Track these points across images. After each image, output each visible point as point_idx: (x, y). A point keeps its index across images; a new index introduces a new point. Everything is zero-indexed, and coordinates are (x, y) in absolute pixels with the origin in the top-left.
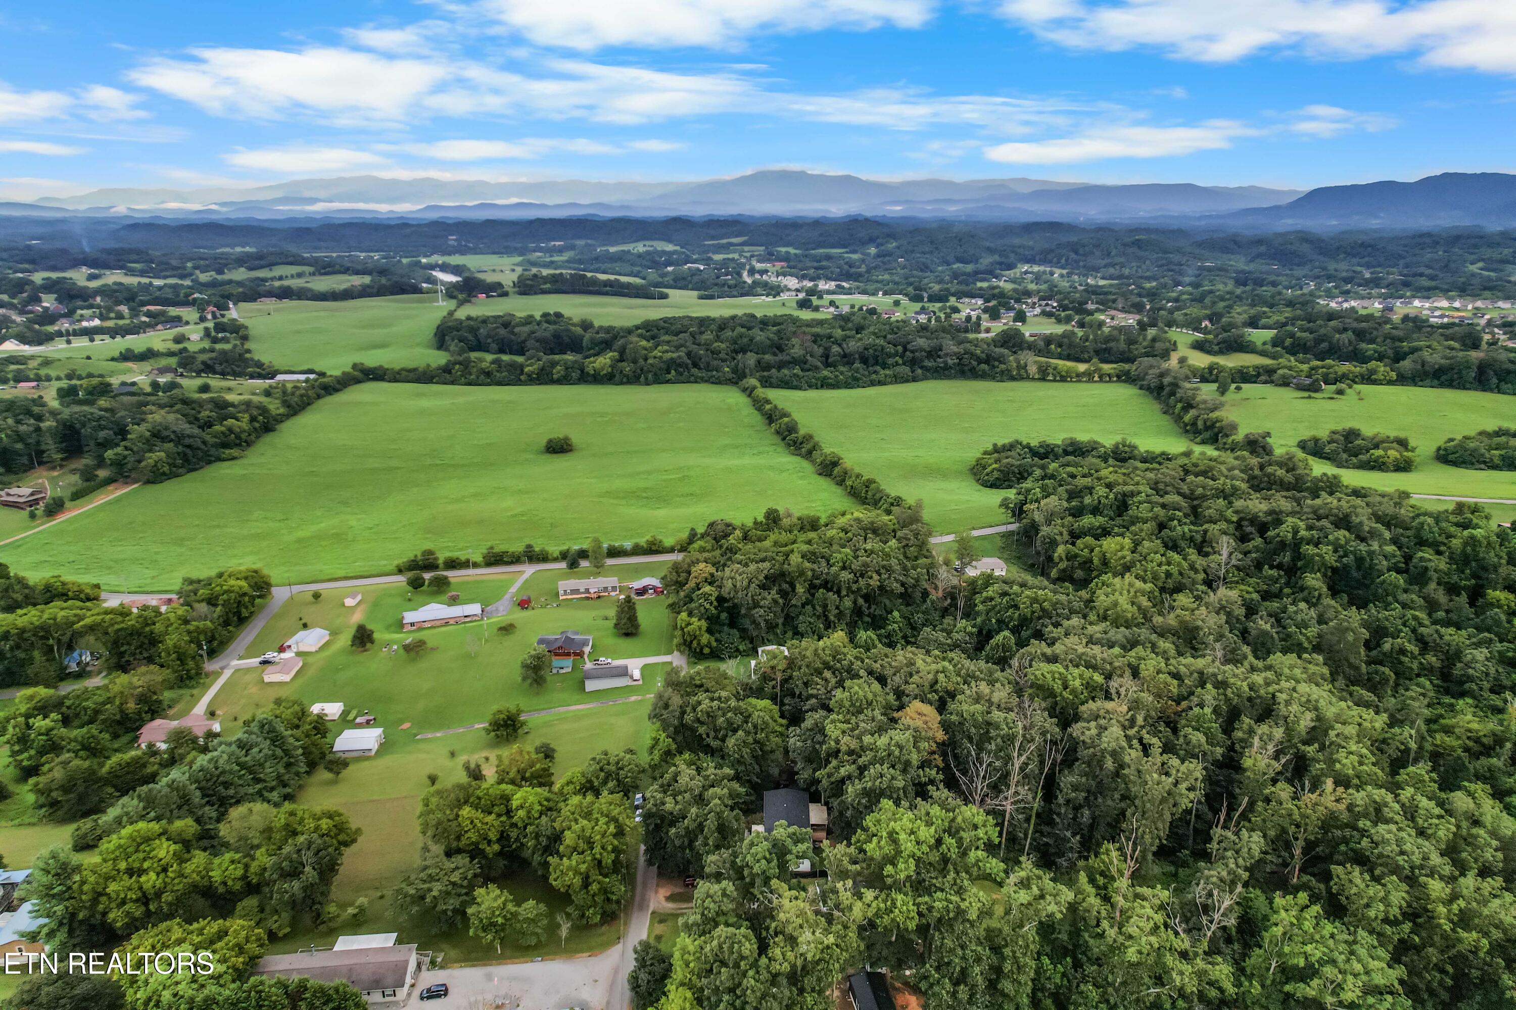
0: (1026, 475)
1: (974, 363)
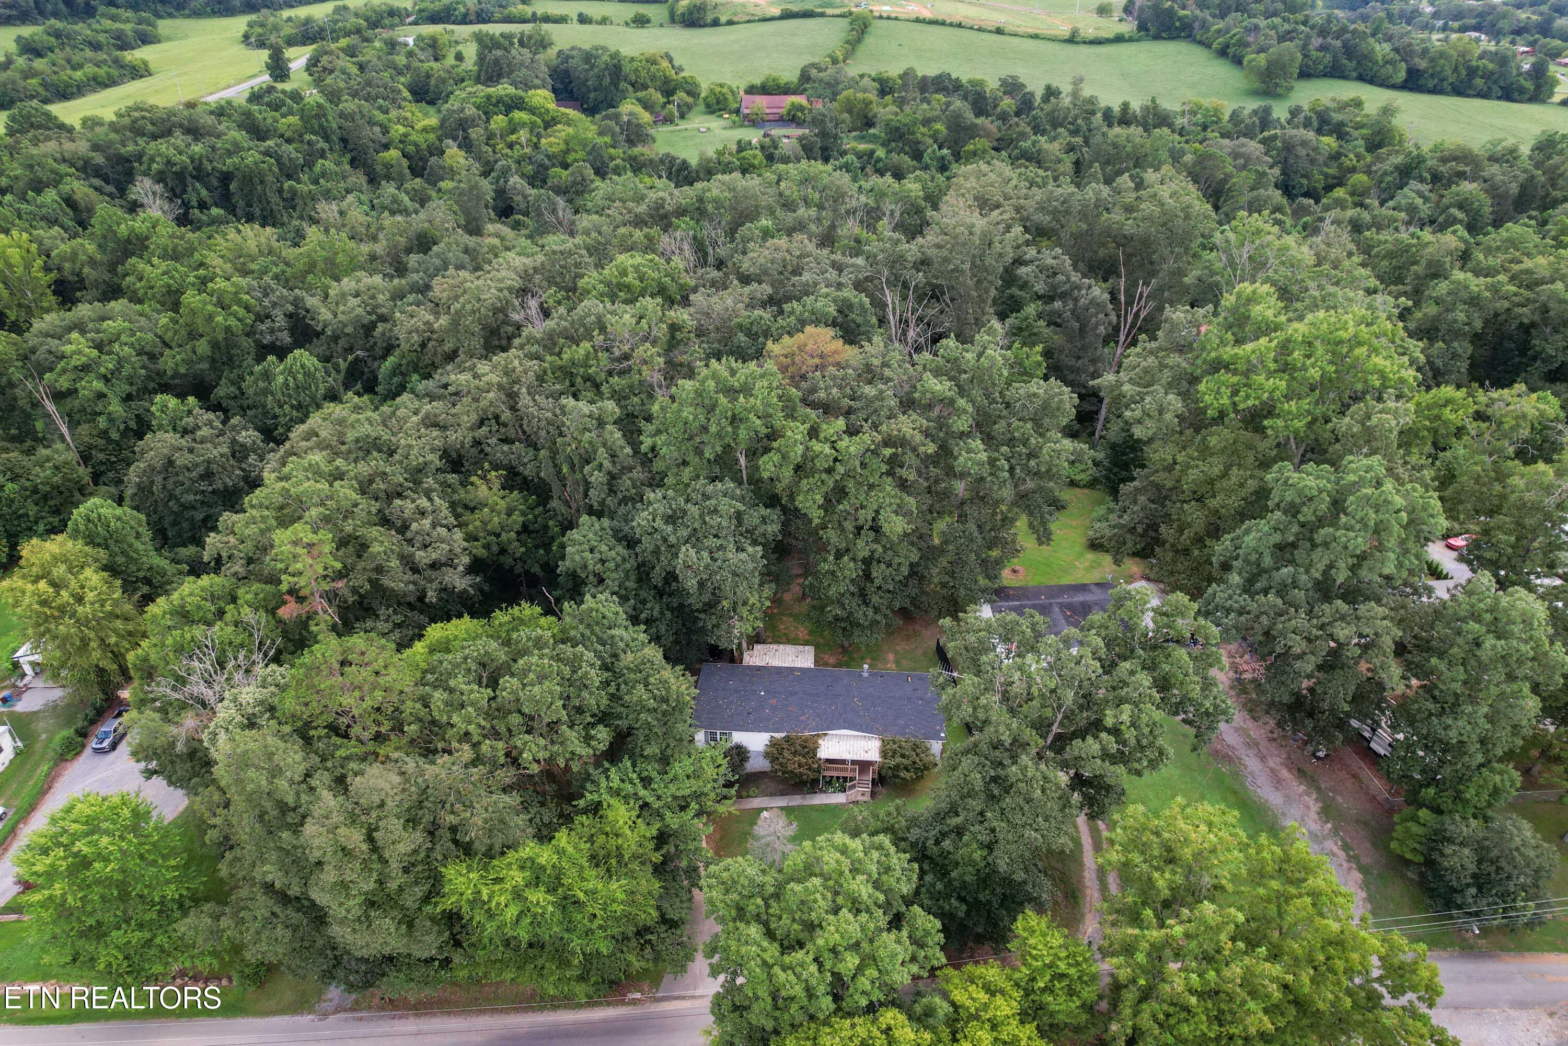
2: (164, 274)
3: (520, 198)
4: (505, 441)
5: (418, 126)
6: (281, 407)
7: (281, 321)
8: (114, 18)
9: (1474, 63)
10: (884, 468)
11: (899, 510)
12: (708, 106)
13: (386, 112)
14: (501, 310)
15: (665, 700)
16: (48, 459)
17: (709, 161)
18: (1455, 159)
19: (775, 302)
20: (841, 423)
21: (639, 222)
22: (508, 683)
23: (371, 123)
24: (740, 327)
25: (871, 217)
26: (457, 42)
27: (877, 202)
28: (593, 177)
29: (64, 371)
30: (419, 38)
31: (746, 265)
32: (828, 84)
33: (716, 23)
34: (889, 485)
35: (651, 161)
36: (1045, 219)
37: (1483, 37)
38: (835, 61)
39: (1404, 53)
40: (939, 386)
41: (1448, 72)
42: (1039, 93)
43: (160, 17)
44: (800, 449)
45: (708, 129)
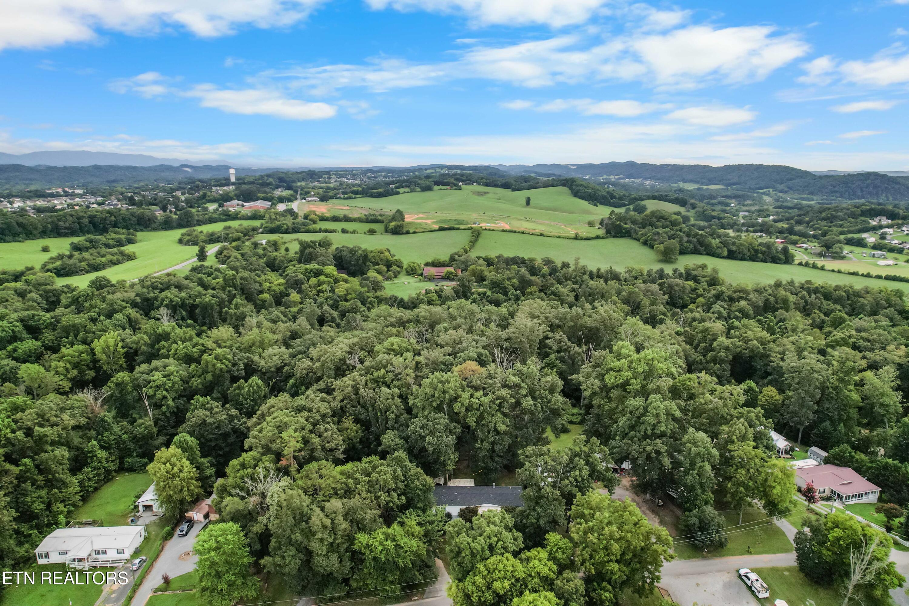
2: (184, 348)
3: (328, 315)
4: (353, 406)
5: (276, 283)
6: (246, 400)
7: (242, 366)
8: (116, 233)
9: (756, 248)
10: (497, 408)
11: (503, 423)
12: (407, 272)
13: (259, 276)
14: (343, 360)
15: (424, 485)
16: (143, 424)
17: (413, 298)
18: (739, 291)
19: (454, 354)
20: (481, 392)
21: (393, 325)
22: (375, 475)
23: (256, 282)
24: (442, 362)
25: (487, 322)
26: (285, 243)
27: (489, 316)
28: (361, 306)
29: (151, 387)
30: (268, 242)
31: (440, 341)
32: (463, 262)
33: (408, 233)
34: (499, 414)
35: (386, 298)
36: (557, 321)
37: (764, 235)
38: (466, 251)
39: (725, 244)
40: (516, 379)
41: (746, 251)
42: (559, 265)
43: (137, 231)
44: (467, 401)
45: (409, 283)
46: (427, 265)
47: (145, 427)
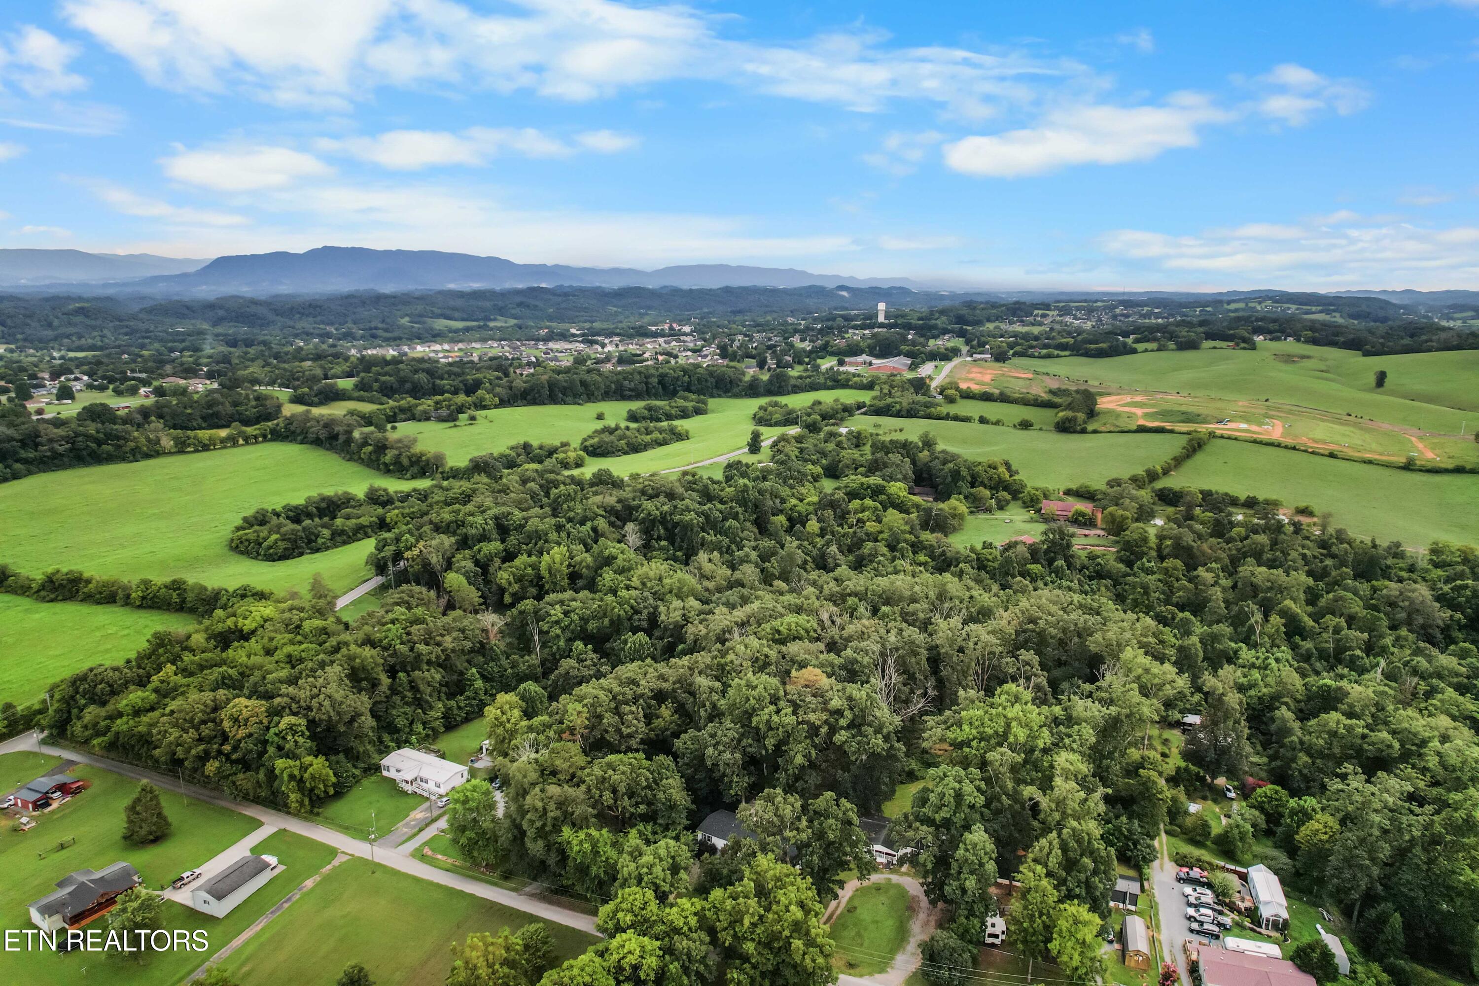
0: (313, 538)
1: (94, 445)
5: (807, 500)
8: (684, 399)
12: (1023, 502)
16: (527, 662)
29: (548, 622)
30: (854, 431)
33: (1083, 431)
43: (712, 397)
45: (1011, 521)
46: (1068, 492)
47: (529, 666)
